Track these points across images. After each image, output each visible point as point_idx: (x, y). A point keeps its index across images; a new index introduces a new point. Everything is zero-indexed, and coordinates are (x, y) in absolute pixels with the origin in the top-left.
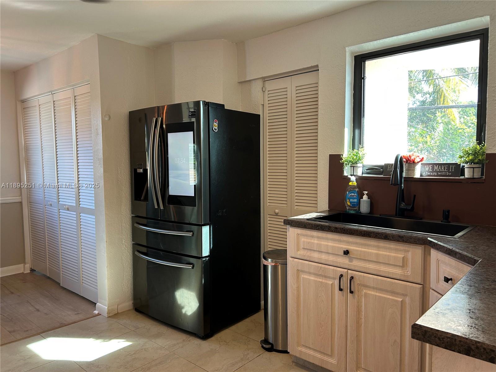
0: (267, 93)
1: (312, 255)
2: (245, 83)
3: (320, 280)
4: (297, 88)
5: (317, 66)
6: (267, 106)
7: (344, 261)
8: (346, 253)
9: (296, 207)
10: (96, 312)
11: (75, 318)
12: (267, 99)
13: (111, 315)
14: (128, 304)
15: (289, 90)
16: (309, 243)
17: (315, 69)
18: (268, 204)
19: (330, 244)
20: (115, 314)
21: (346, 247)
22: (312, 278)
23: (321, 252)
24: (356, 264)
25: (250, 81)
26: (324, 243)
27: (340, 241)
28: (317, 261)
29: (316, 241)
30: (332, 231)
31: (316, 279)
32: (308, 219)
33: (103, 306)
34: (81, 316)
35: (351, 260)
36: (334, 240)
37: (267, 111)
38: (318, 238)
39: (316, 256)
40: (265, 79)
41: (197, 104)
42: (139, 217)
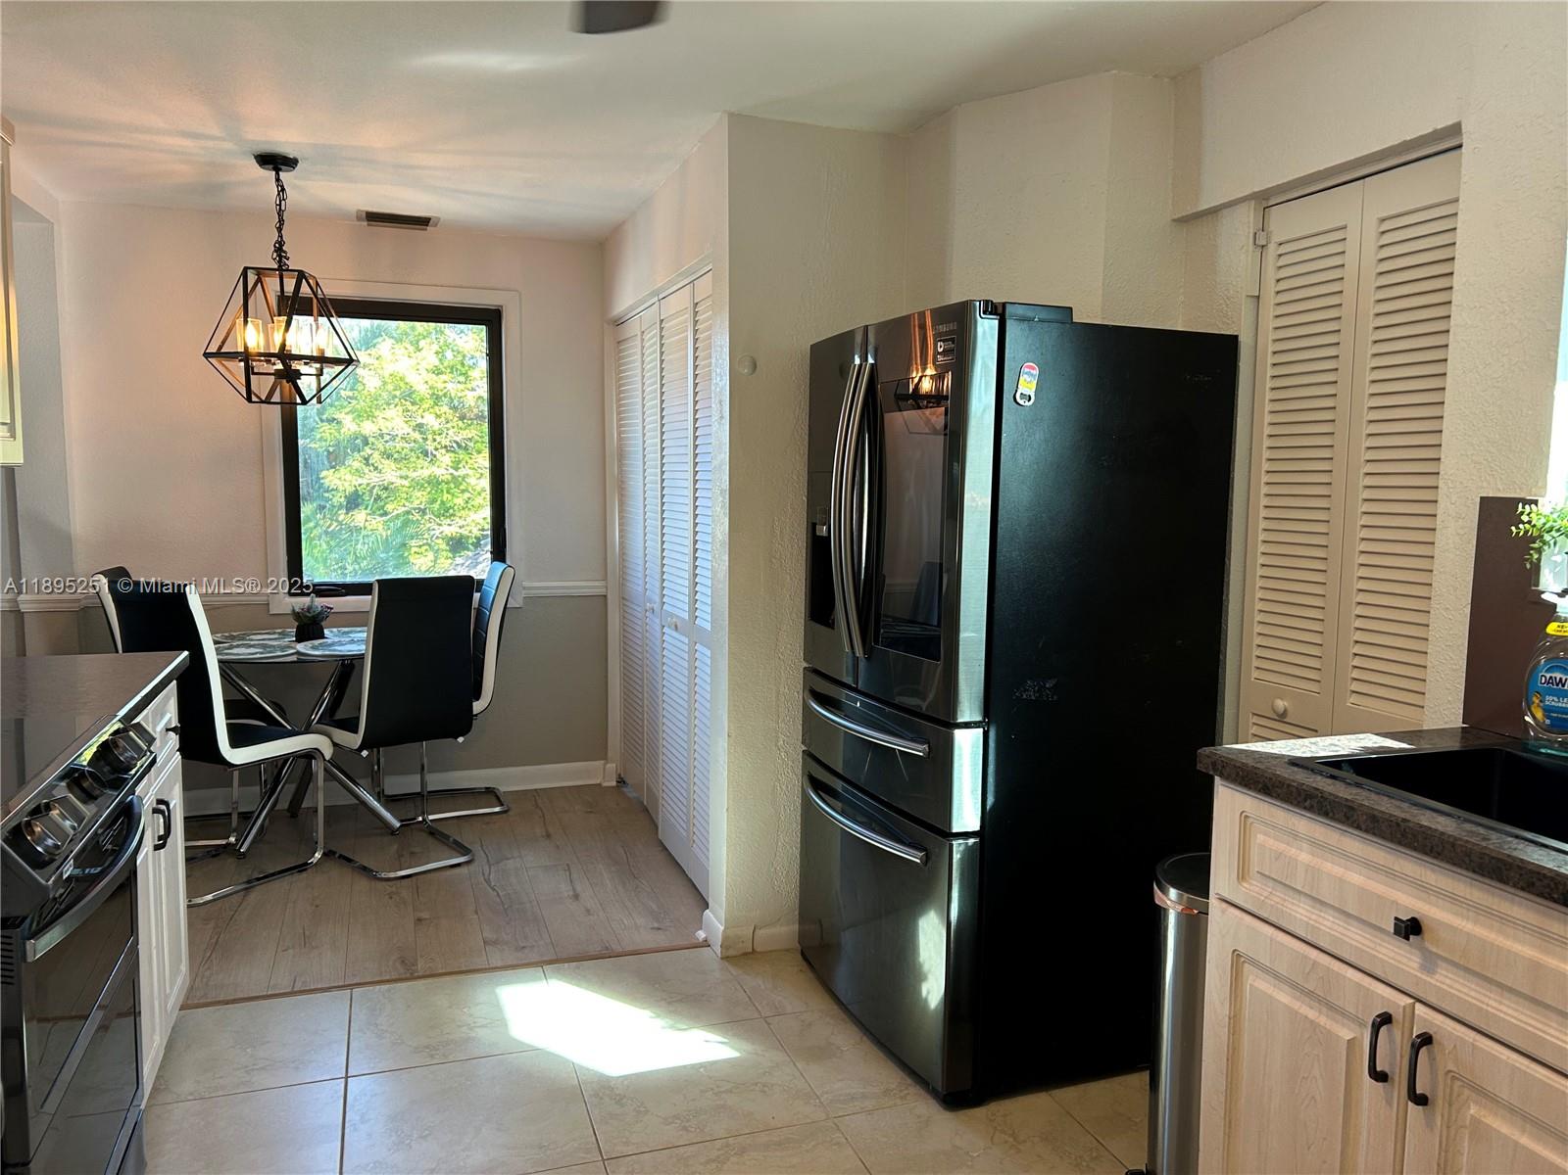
0: (1272, 250)
1: (1290, 906)
2: (1199, 220)
3: (1312, 1014)
4: (1386, 226)
5: (1456, 129)
6: (1269, 299)
7: (1401, 957)
8: (1410, 929)
9: (1354, 698)
10: (701, 935)
11: (646, 938)
12: (1271, 274)
13: (732, 952)
14: (785, 931)
15: (1350, 234)
16: (1279, 856)
17: (1446, 143)
18: (1255, 674)
19: (1356, 878)
20: (745, 954)
21: (1412, 904)
22: (1284, 997)
23: (1323, 903)
24: (1447, 983)
25: (1214, 211)
26: (1332, 868)
27: (1391, 874)
28: (1302, 933)
29: (1304, 857)
30: (1358, 828)
31: (1296, 1005)
32: (1296, 762)
33: (716, 923)
34: (661, 939)
35: (1430, 962)
36: (1368, 864)
37: (1268, 322)
38: (1314, 843)
39: (1300, 914)
40: (1265, 201)
42: (816, 672)
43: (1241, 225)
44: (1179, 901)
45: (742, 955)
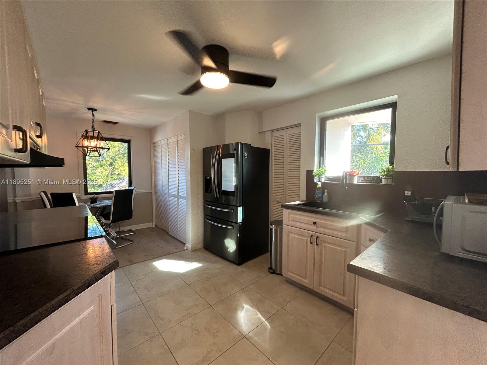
0: (273, 138)
1: (296, 224)
2: (262, 133)
3: (300, 237)
4: (289, 135)
5: (300, 124)
6: (273, 144)
7: (313, 228)
8: (315, 223)
9: (288, 198)
10: (185, 248)
11: (175, 250)
12: (273, 141)
13: (192, 250)
14: (201, 245)
15: (285, 136)
16: (294, 217)
17: (299, 125)
18: (273, 196)
19: (306, 218)
20: (195, 250)
21: (315, 220)
22: (296, 236)
23: (301, 222)
24: (320, 229)
25: (264, 132)
26: (302, 218)
27: (312, 217)
28: (298, 227)
29: (298, 217)
30: (307, 212)
31: (298, 237)
32: (294, 205)
33: (189, 245)
34: (178, 250)
35: (317, 227)
36: (308, 216)
37: (273, 147)
38: (300, 215)
39: (298, 224)
40: (272, 131)
41: (237, 144)
42: (206, 201)
43: (269, 134)
44: (275, 227)
45: (194, 250)
